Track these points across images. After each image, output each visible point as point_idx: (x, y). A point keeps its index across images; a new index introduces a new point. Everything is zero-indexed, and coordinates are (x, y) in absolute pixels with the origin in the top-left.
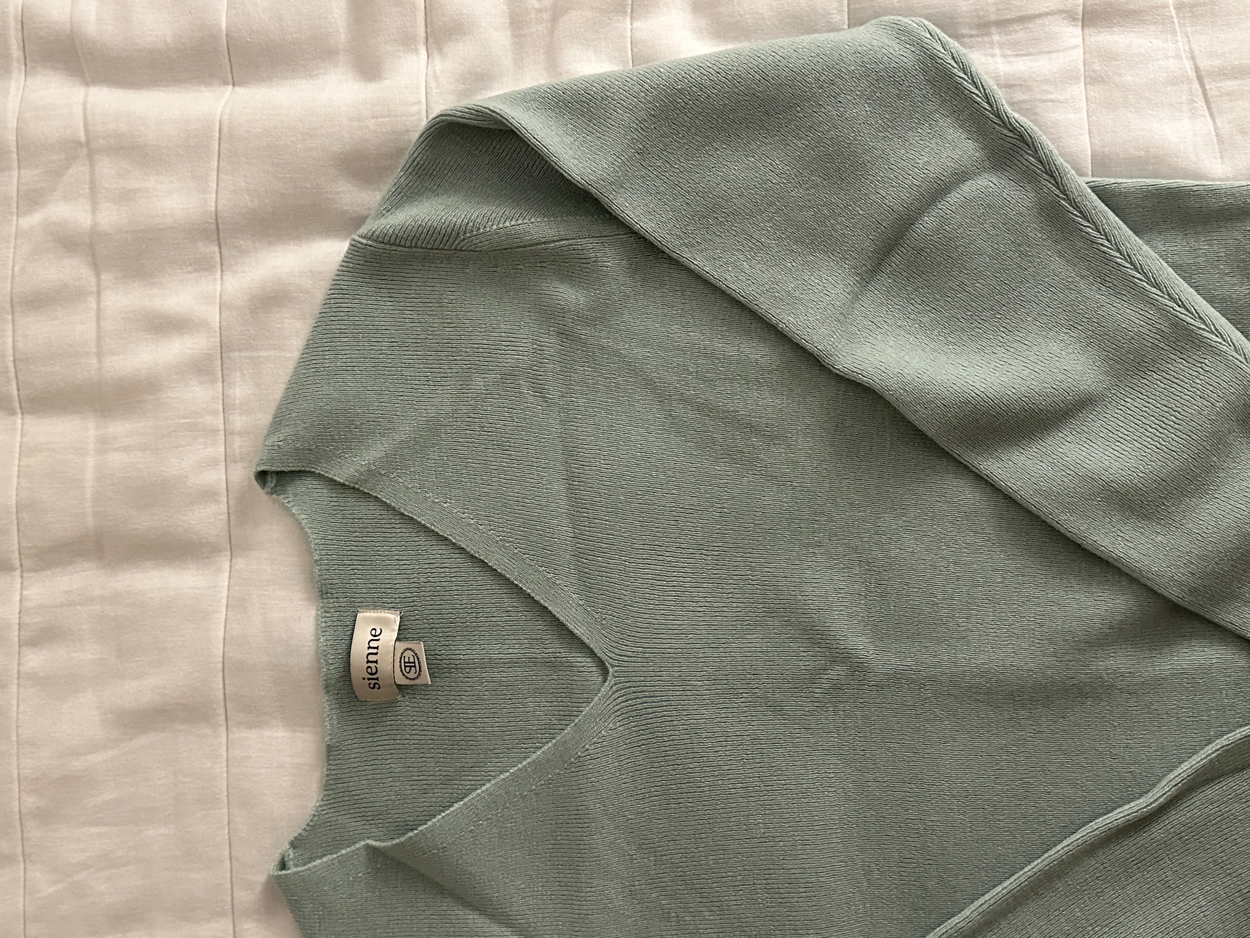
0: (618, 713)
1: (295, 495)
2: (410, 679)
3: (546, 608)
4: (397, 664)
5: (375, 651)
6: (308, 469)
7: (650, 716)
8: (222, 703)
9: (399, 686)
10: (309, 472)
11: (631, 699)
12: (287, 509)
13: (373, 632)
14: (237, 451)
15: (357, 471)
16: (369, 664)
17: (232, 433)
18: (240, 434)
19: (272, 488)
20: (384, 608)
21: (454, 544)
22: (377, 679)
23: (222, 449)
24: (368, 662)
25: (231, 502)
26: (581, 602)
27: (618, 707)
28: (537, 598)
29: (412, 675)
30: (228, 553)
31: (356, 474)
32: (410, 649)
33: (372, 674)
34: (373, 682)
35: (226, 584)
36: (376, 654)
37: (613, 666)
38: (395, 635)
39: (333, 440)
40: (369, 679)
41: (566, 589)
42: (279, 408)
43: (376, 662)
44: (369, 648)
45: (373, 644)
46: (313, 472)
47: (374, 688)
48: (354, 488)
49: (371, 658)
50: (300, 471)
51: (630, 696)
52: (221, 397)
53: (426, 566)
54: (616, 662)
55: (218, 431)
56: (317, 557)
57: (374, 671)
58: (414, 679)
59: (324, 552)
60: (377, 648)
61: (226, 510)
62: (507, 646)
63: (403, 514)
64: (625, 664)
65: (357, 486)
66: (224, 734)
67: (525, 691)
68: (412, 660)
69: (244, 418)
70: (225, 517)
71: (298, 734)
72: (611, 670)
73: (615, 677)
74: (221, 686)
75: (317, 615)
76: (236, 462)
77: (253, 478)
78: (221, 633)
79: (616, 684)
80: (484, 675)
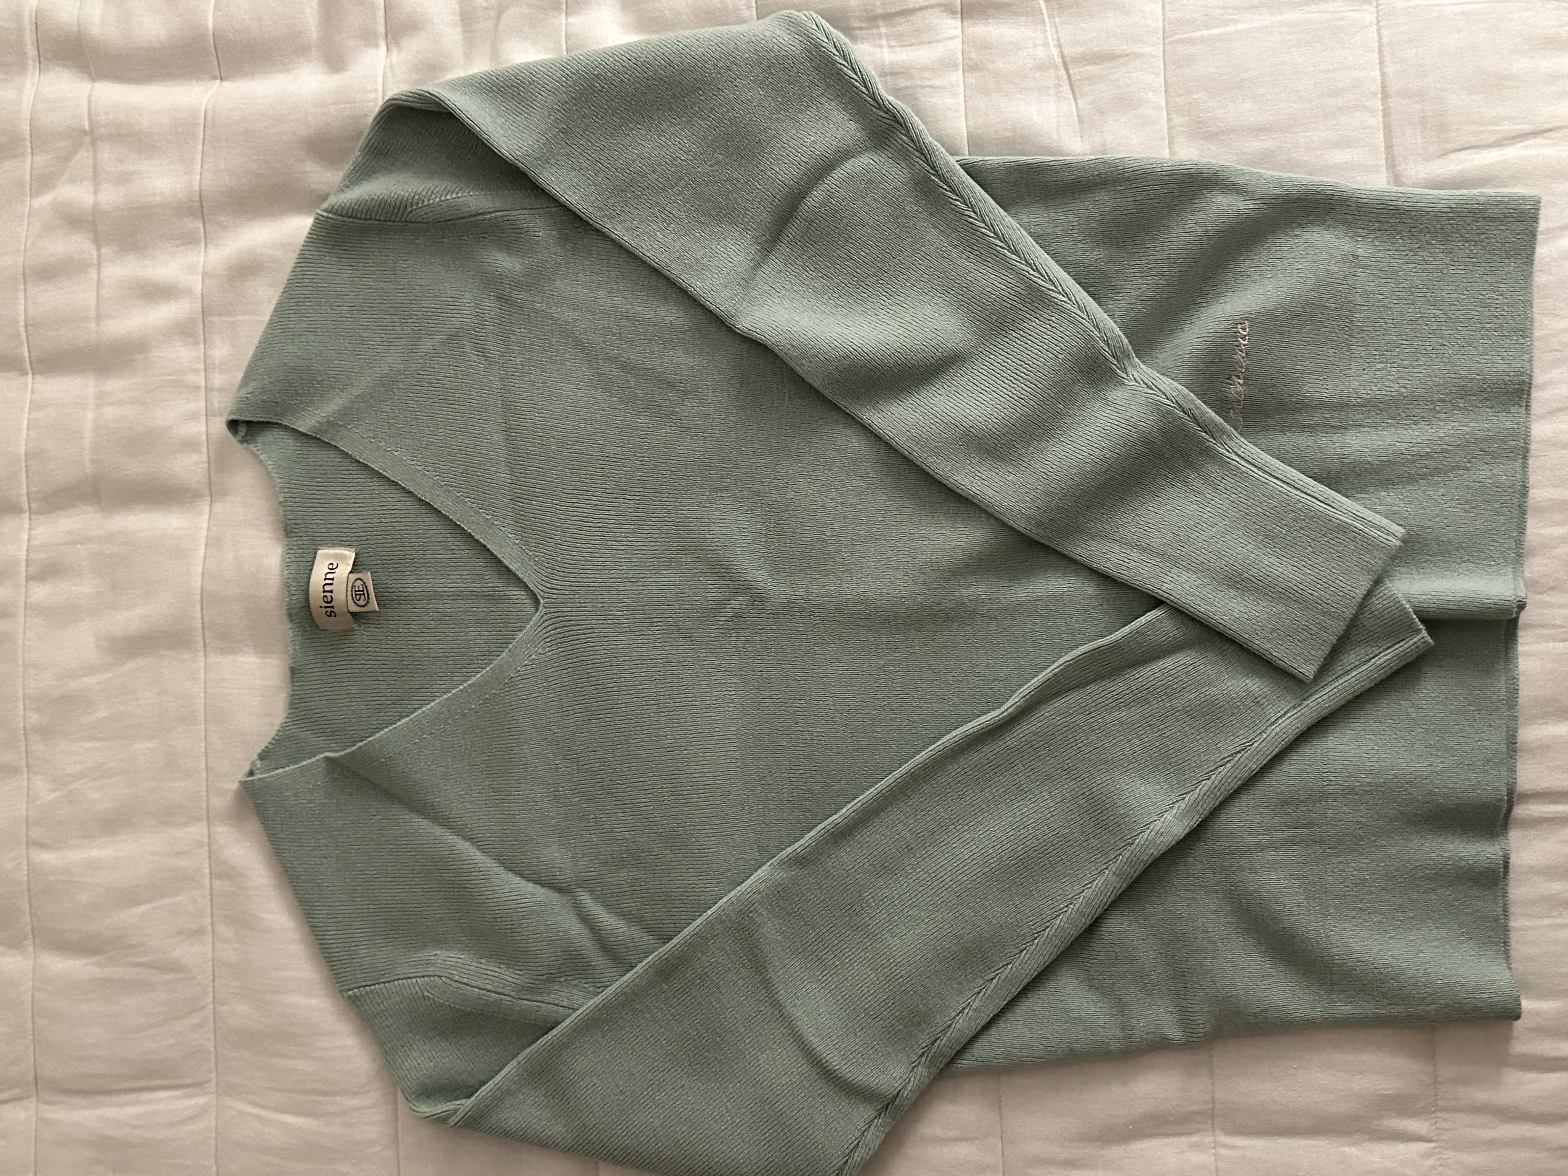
0: (548, 640)
1: (264, 444)
2: (361, 606)
3: (485, 546)
4: (349, 593)
6: (275, 421)
7: (576, 642)
8: (201, 631)
9: (354, 615)
10: (276, 424)
11: (559, 628)
12: (256, 456)
14: (216, 405)
15: (318, 422)
16: (326, 594)
17: (213, 390)
18: (220, 390)
19: (243, 437)
20: (342, 546)
21: (404, 488)
22: (332, 607)
23: (202, 404)
24: (324, 591)
25: (211, 452)
26: (517, 542)
27: (548, 634)
28: (477, 537)
29: (362, 603)
30: (208, 499)
31: (317, 425)
32: (360, 579)
33: (327, 602)
35: (206, 525)
37: (544, 598)
38: (350, 569)
39: (298, 394)
40: (326, 607)
41: (503, 529)
42: (249, 365)
43: (331, 591)
44: (326, 579)
46: (281, 424)
48: (316, 438)
50: (268, 423)
51: (558, 625)
52: (202, 358)
53: (379, 508)
54: (546, 595)
55: (198, 387)
56: (282, 499)
57: (330, 599)
58: (364, 606)
59: (288, 495)
61: (206, 459)
62: (450, 581)
63: (359, 462)
64: (555, 596)
65: (318, 436)
66: (203, 659)
67: (467, 622)
68: (361, 589)
69: (223, 376)
70: (206, 465)
71: (268, 660)
72: (542, 601)
73: (545, 607)
74: (199, 615)
75: (283, 552)
76: (215, 416)
77: (226, 429)
78: (200, 570)
79: (546, 614)
80: (430, 606)
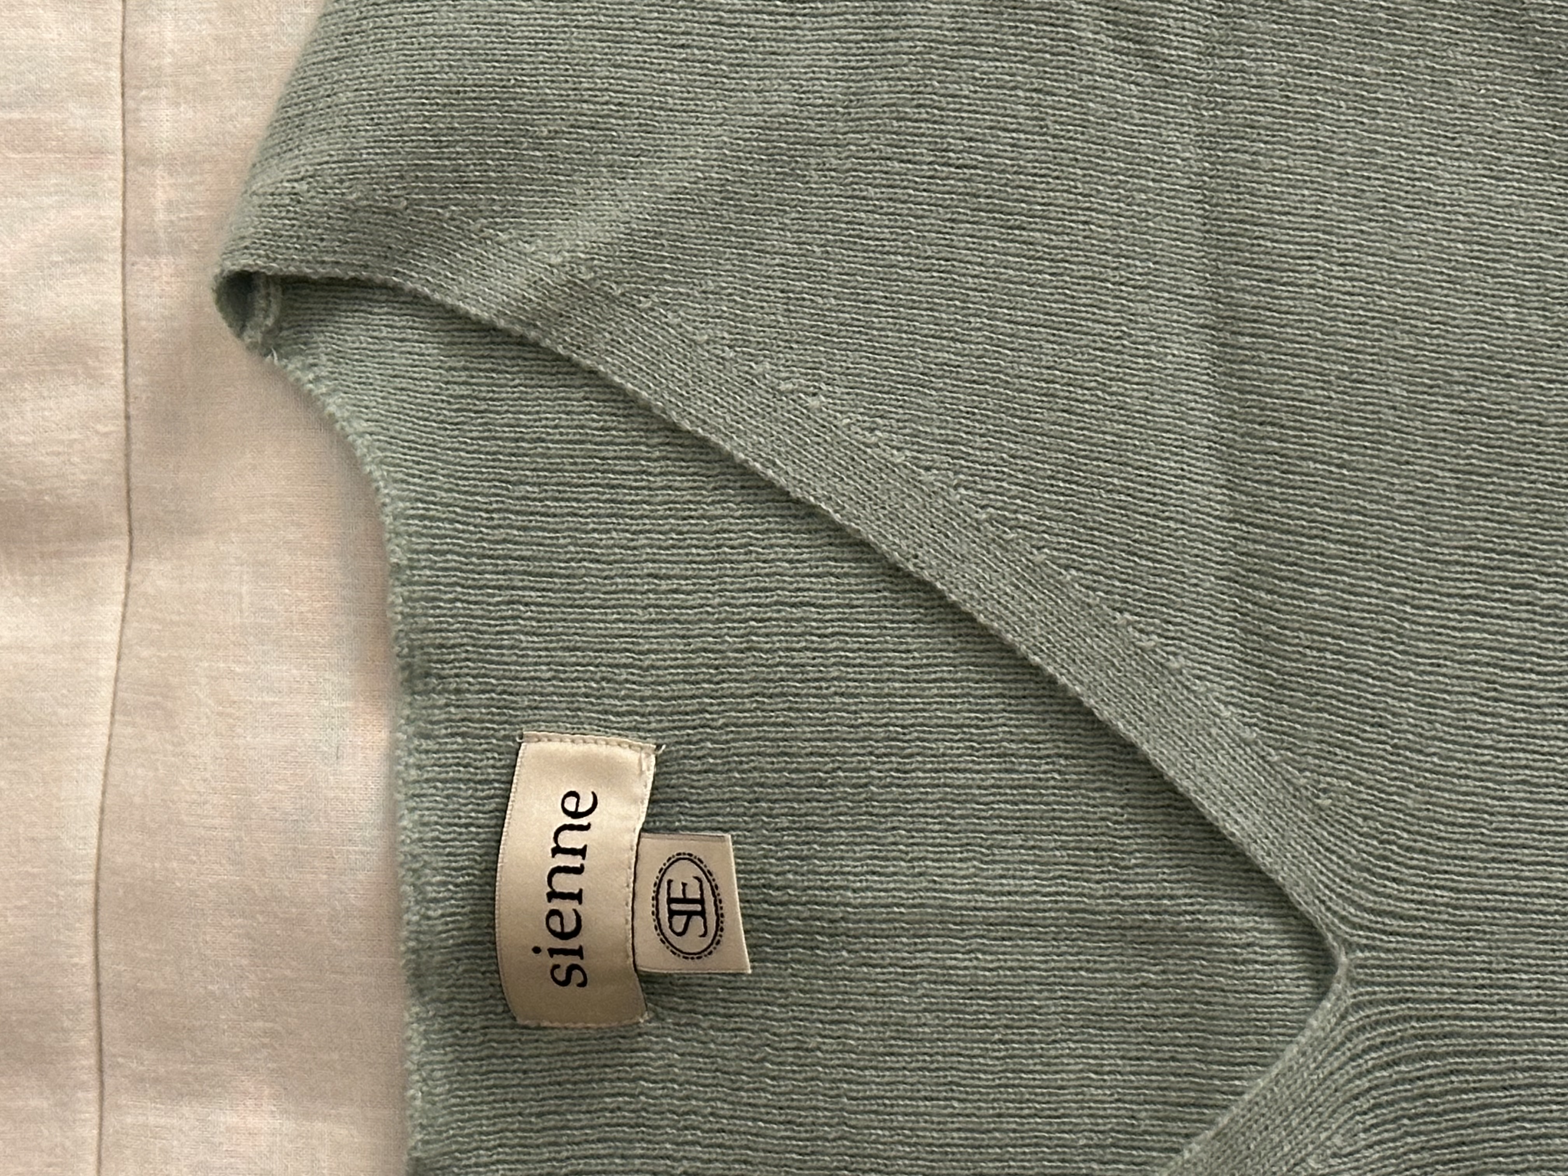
0: (1364, 1103)
1: (338, 358)
2: (687, 955)
3: (1130, 747)
4: (646, 907)
5: (574, 861)
6: (380, 277)
7: (1472, 1117)
8: (88, 1014)
9: (647, 980)
10: (384, 286)
11: (1409, 1059)
12: (308, 401)
13: (571, 804)
14: (161, 216)
15: (534, 284)
16: (556, 904)
17: (148, 161)
18: (171, 164)
19: (269, 332)
20: (605, 728)
21: (839, 529)
22: (579, 952)
23: (113, 210)
24: (552, 895)
25: (138, 380)
26: (1249, 734)
27: (1364, 1083)
28: (1105, 713)
29: (693, 942)
30: (124, 544)
31: (531, 294)
32: (690, 858)
33: (563, 936)
34: (565, 961)
35: (112, 637)
36: (579, 871)
37: (1350, 947)
38: (639, 815)
39: (463, 184)
40: (552, 952)
41: (1199, 687)
42: (300, 74)
43: (578, 897)
44: (557, 850)
45: (569, 840)
46: (396, 290)
47: (566, 983)
48: (522, 342)
49: (564, 884)
50: (355, 283)
51: (1404, 1049)
53: (748, 598)
54: (1360, 937)
55: (100, 152)
56: (399, 557)
57: (570, 926)
58: (699, 955)
59: (422, 544)
60: (582, 852)
61: (121, 406)
62: (998, 869)
63: (675, 429)
64: (1392, 942)
65: (533, 334)
66: (91, 1113)
67: (1054, 1020)
68: (693, 893)
69: (186, 112)
70: (116, 427)
72: (1343, 959)
73: (1355, 982)
74: (86, 958)
75: (394, 744)
76: (155, 253)
77: (209, 298)
78: (93, 793)
79: (1358, 1007)
80: (922, 959)
